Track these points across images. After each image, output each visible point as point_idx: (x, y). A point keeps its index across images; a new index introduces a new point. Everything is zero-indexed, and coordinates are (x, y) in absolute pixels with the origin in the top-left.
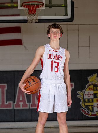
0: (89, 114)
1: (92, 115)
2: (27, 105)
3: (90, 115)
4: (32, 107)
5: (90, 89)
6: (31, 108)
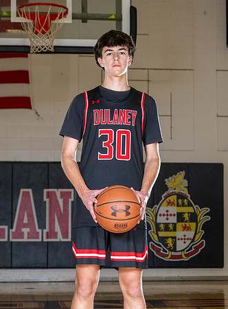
0: (167, 255)
1: (173, 257)
2: (38, 233)
3: (169, 256)
4: (48, 238)
5: (169, 203)
6: (45, 240)
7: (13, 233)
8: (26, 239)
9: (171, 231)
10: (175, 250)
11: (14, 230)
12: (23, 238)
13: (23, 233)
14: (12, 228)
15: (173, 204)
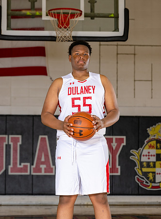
0: (149, 186)
1: (153, 187)
2: (52, 169)
3: (150, 187)
5: (151, 147)
7: (34, 168)
8: (43, 173)
9: (152, 167)
10: (154, 182)
11: (34, 166)
12: (41, 172)
13: (41, 168)
14: (33, 165)
15: (153, 147)
